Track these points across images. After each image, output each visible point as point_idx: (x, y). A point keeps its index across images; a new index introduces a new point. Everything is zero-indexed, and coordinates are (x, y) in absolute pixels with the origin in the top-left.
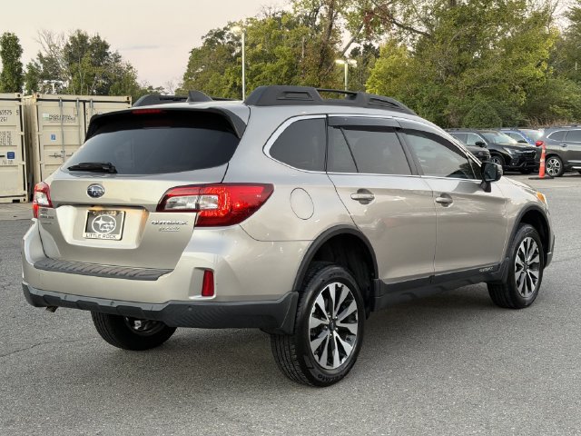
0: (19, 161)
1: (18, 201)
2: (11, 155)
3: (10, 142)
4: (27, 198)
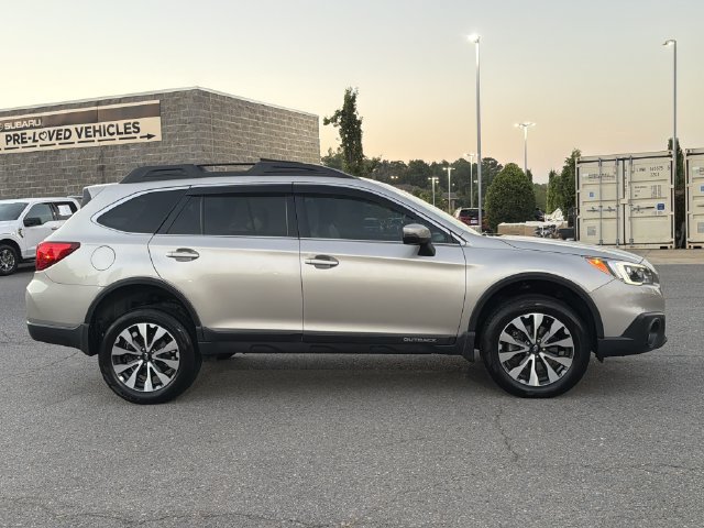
0: (669, 212)
1: (666, 248)
2: (661, 207)
3: (660, 194)
4: (674, 245)
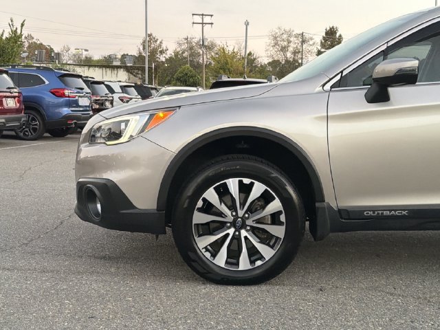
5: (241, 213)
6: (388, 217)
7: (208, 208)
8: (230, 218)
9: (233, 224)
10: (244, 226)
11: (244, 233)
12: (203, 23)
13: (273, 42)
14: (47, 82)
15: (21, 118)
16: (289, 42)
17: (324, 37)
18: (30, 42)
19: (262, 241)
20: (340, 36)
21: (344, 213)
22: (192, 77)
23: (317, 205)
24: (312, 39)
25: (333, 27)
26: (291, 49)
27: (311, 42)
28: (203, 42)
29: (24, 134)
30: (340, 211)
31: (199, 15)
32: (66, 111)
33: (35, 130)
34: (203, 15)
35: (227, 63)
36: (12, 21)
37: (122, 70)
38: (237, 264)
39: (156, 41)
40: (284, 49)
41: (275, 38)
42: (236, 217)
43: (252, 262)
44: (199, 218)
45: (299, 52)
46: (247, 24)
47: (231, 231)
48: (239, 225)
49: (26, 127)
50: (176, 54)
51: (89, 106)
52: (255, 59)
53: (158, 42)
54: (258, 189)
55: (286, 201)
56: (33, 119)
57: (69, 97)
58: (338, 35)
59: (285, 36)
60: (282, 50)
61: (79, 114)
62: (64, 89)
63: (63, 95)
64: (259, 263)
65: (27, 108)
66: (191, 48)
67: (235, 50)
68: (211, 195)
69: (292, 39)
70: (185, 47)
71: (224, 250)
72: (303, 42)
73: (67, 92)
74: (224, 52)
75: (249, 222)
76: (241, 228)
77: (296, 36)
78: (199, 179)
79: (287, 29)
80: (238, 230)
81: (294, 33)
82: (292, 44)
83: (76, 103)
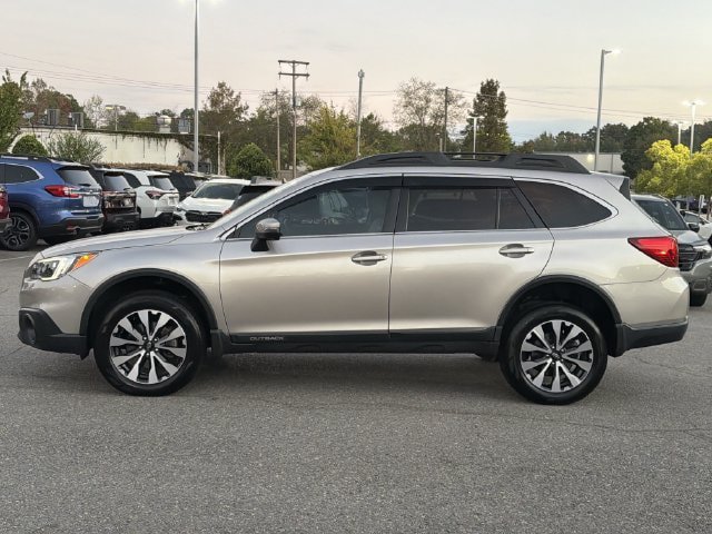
5: (151, 338)
6: (267, 342)
7: (123, 334)
8: (141, 342)
9: (144, 347)
10: (153, 348)
11: (152, 354)
12: (293, 75)
13: (404, 100)
14: (41, 177)
15: (5, 224)
16: (428, 101)
17: (478, 95)
18: (41, 90)
19: (168, 361)
20: (502, 94)
21: (235, 338)
22: (259, 161)
23: (211, 331)
24: (461, 97)
25: (492, 81)
26: (430, 111)
27: (460, 103)
28: (294, 101)
29: (11, 242)
30: (231, 336)
31: (289, 62)
32: (65, 214)
33: (24, 237)
34: (294, 62)
35: (331, 133)
36: (7, 73)
37: (173, 140)
38: (147, 379)
39: (231, 94)
40: (419, 111)
41: (407, 94)
42: (147, 341)
43: (159, 377)
44: (115, 341)
45: (442, 116)
46: (361, 75)
47: (143, 353)
48: (149, 347)
49: (14, 234)
50: (262, 113)
51: (98, 207)
52: (378, 124)
53: (234, 96)
54: (164, 318)
55: (187, 328)
56: (22, 224)
57: (69, 196)
58: (499, 92)
59: (421, 93)
60: (417, 112)
61: (84, 217)
62: (62, 186)
63: (63, 194)
64: (164, 378)
65: (13, 210)
66: (283, 106)
67: (345, 113)
68: (125, 323)
69: (432, 96)
70: (273, 104)
71: (136, 367)
72: (447, 101)
73: (66, 190)
74: (328, 116)
75: (157, 345)
76: (151, 350)
77: (438, 93)
78: (116, 309)
79: (426, 82)
80: (148, 351)
81: (435, 88)
82: (431, 105)
83: (79, 204)
